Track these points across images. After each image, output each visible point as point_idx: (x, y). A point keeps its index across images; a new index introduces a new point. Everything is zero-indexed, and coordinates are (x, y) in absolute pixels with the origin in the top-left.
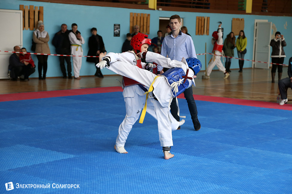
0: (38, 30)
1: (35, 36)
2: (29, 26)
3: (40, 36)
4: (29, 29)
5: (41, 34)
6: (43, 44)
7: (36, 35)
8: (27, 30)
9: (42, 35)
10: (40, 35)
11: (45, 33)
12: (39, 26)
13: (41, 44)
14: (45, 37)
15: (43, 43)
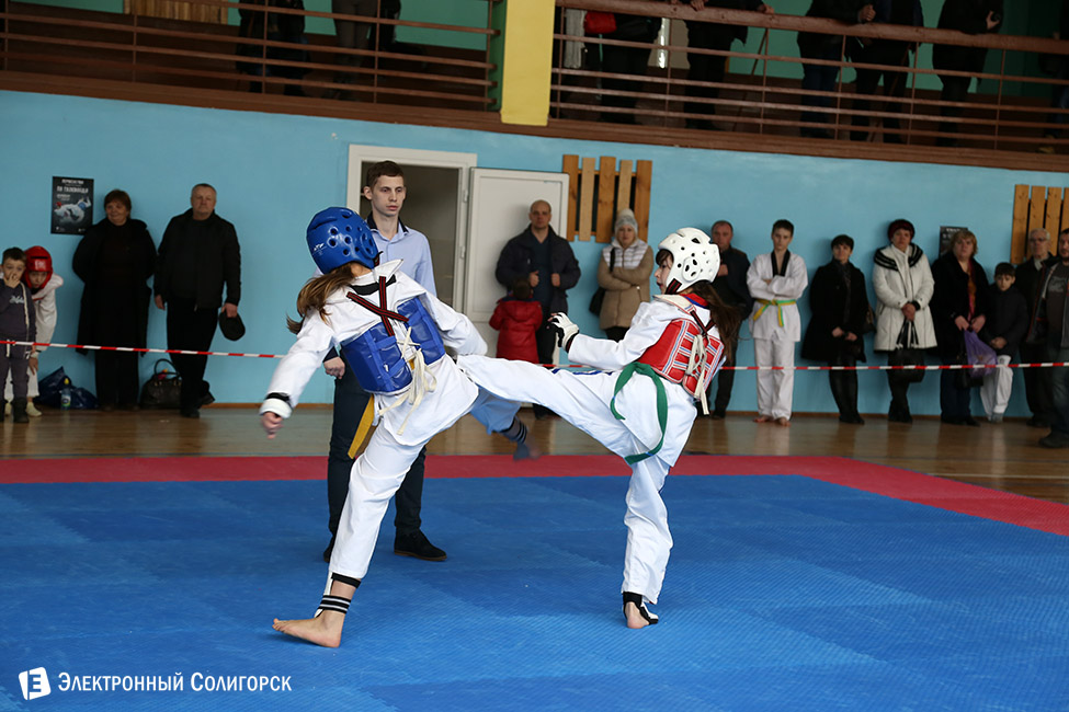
0: (615, 244)
1: (606, 263)
2: (594, 229)
3: (619, 264)
4: (593, 238)
5: (623, 256)
6: (625, 290)
7: (608, 260)
8: (589, 240)
9: (626, 259)
10: (621, 259)
11: (638, 252)
12: (617, 229)
13: (621, 290)
14: (636, 264)
15: (627, 286)
